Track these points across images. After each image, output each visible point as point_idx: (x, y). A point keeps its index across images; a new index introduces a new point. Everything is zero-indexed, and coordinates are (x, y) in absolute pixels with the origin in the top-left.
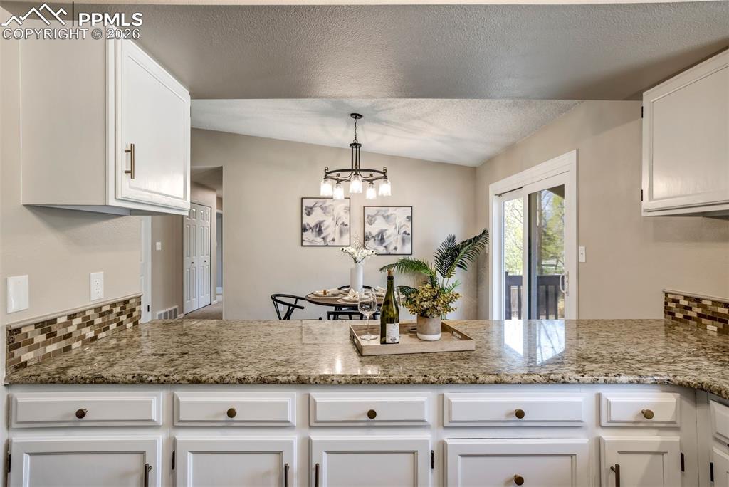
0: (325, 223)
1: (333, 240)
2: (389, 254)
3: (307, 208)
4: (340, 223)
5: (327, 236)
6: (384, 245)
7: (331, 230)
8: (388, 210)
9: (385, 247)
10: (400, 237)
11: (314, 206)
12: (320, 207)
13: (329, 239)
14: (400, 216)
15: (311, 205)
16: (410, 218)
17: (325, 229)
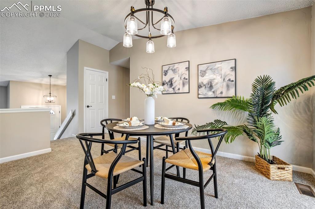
0: (174, 79)
1: (179, 89)
2: (217, 97)
3: (165, 71)
4: (182, 78)
5: (175, 87)
6: (213, 90)
7: (178, 83)
8: (216, 65)
9: (214, 92)
10: (225, 84)
11: (168, 70)
12: (172, 69)
13: (176, 89)
14: (226, 68)
15: (166, 69)
16: (235, 69)
17: (174, 83)
